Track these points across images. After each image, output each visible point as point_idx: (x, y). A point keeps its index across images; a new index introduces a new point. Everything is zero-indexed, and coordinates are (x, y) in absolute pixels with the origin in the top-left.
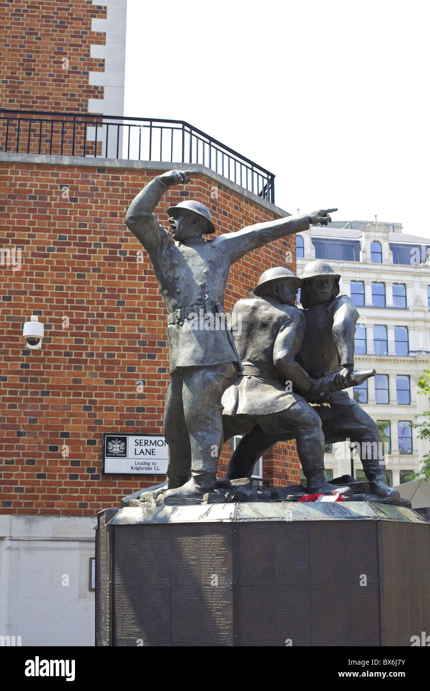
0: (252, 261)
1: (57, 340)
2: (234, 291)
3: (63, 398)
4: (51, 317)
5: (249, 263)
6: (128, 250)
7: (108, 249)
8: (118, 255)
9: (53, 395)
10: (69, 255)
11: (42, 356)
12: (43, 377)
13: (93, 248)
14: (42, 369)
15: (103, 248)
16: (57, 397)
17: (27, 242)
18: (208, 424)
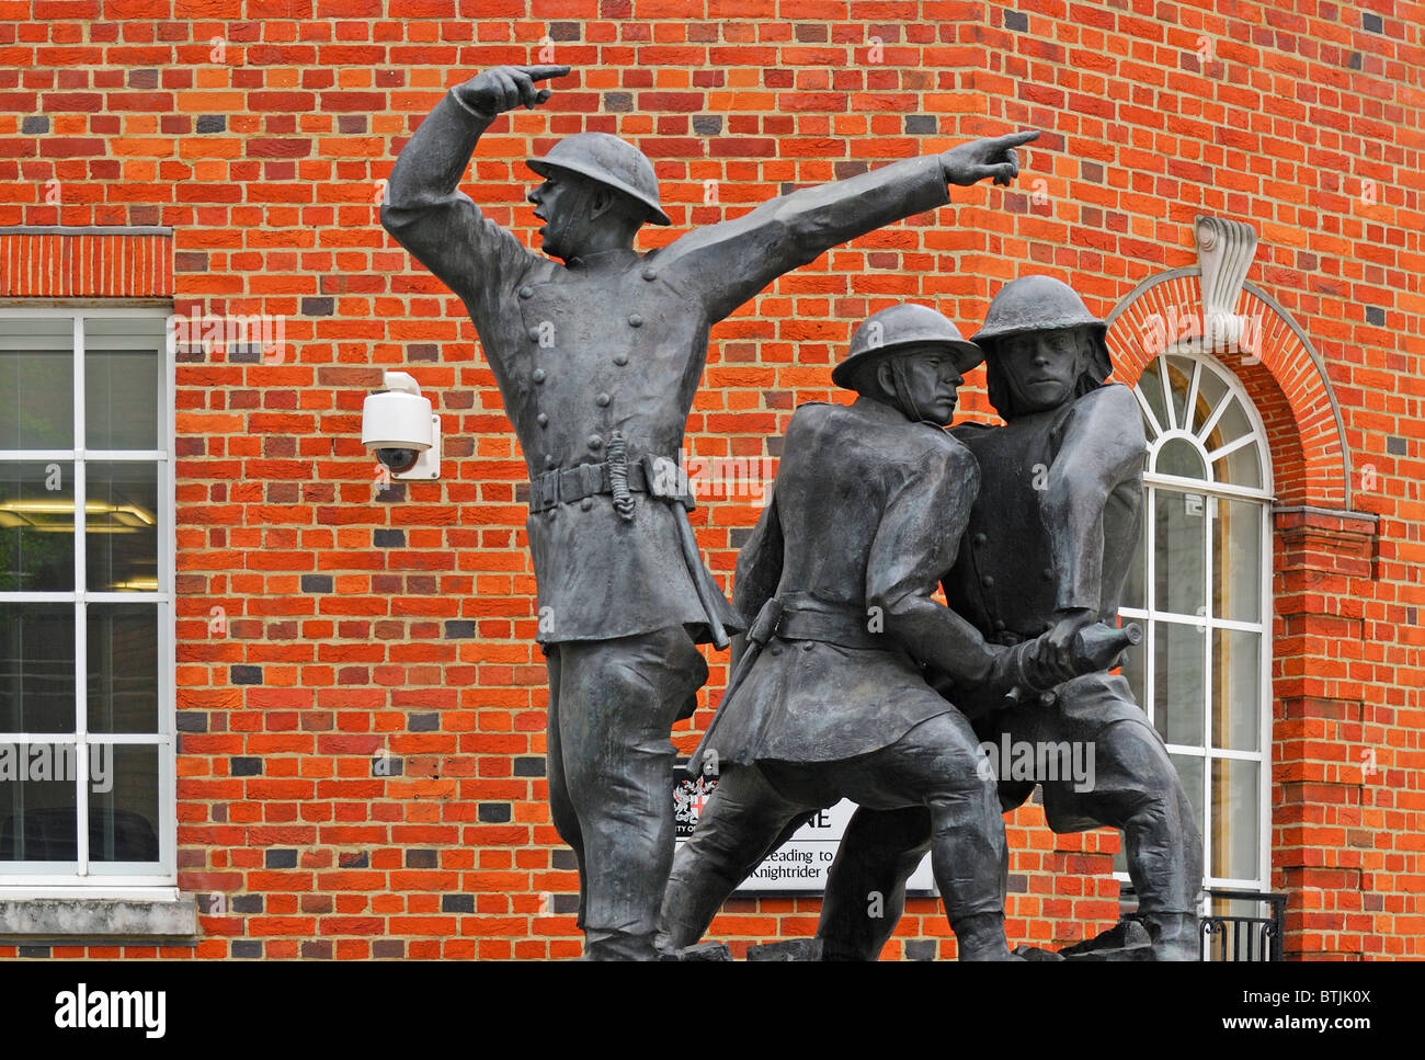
0: (1217, 114)
1: (493, 444)
2: (1130, 235)
3: (518, 642)
4: (468, 365)
5: (1201, 119)
6: (725, 115)
7: (655, 115)
8: (691, 134)
9: (485, 635)
10: (521, 143)
11: (445, 501)
12: (451, 573)
13: (602, 111)
14: (445, 548)
15: (636, 112)
16: (499, 642)
17: (377, 102)
18: (624, 800)
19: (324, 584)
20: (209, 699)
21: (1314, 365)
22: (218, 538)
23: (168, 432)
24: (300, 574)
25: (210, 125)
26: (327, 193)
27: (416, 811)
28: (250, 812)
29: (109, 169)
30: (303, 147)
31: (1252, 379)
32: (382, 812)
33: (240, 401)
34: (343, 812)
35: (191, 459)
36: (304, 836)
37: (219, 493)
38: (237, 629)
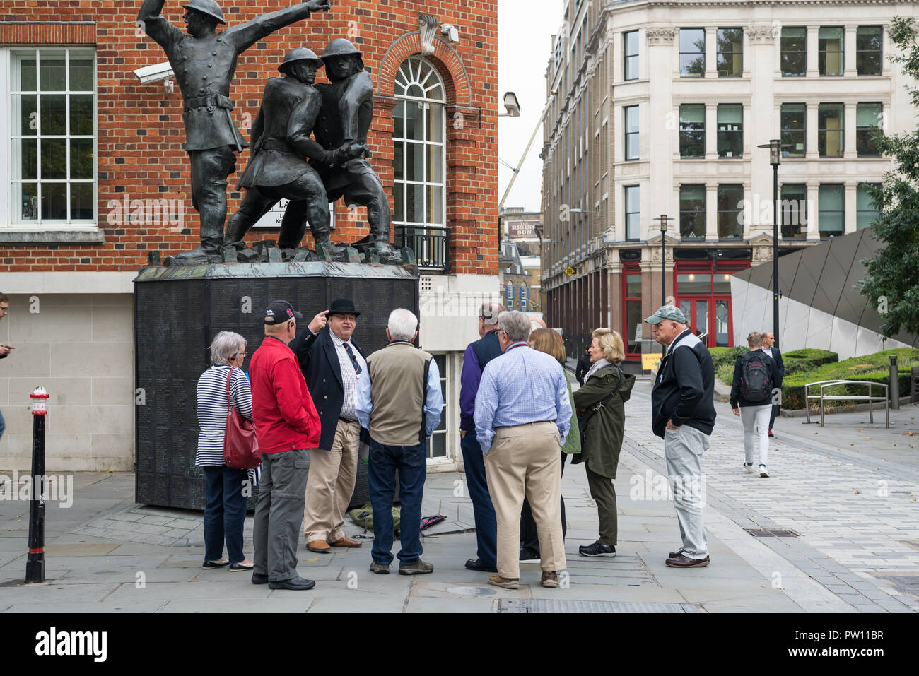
2: (397, 21)
18: (211, 198)
19: (144, 132)
20: (108, 168)
21: (459, 61)
22: (111, 119)
23: (95, 86)
24: (136, 129)
31: (439, 66)
33: (117, 76)
35: (102, 94)
37: (111, 104)
38: (117, 147)
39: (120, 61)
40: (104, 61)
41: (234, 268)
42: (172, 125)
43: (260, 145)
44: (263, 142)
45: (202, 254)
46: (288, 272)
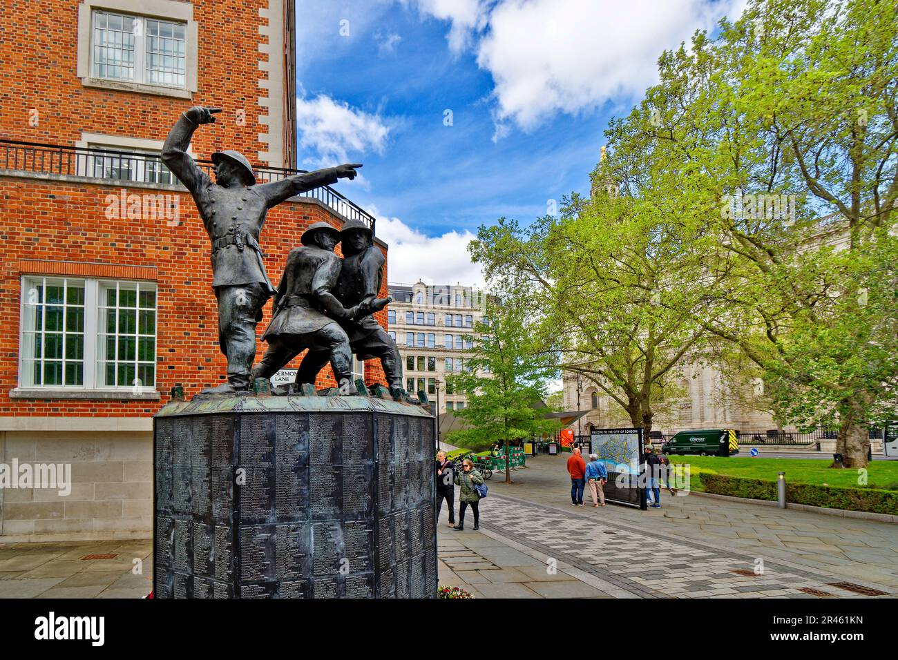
17: (200, 247)
18: (239, 335)
19: (188, 334)
22: (166, 325)
23: (157, 305)
24: (183, 332)
25: (165, 248)
26: (190, 263)
27: (207, 376)
28: (172, 376)
29: (144, 255)
30: (185, 254)
32: (199, 377)
33: (171, 299)
34: (191, 377)
35: (161, 310)
36: (184, 381)
37: (167, 316)
38: (170, 342)
39: (174, 291)
40: (163, 290)
41: (269, 401)
42: (207, 330)
43: (284, 302)
44: (287, 300)
45: (230, 390)
46: (330, 407)
